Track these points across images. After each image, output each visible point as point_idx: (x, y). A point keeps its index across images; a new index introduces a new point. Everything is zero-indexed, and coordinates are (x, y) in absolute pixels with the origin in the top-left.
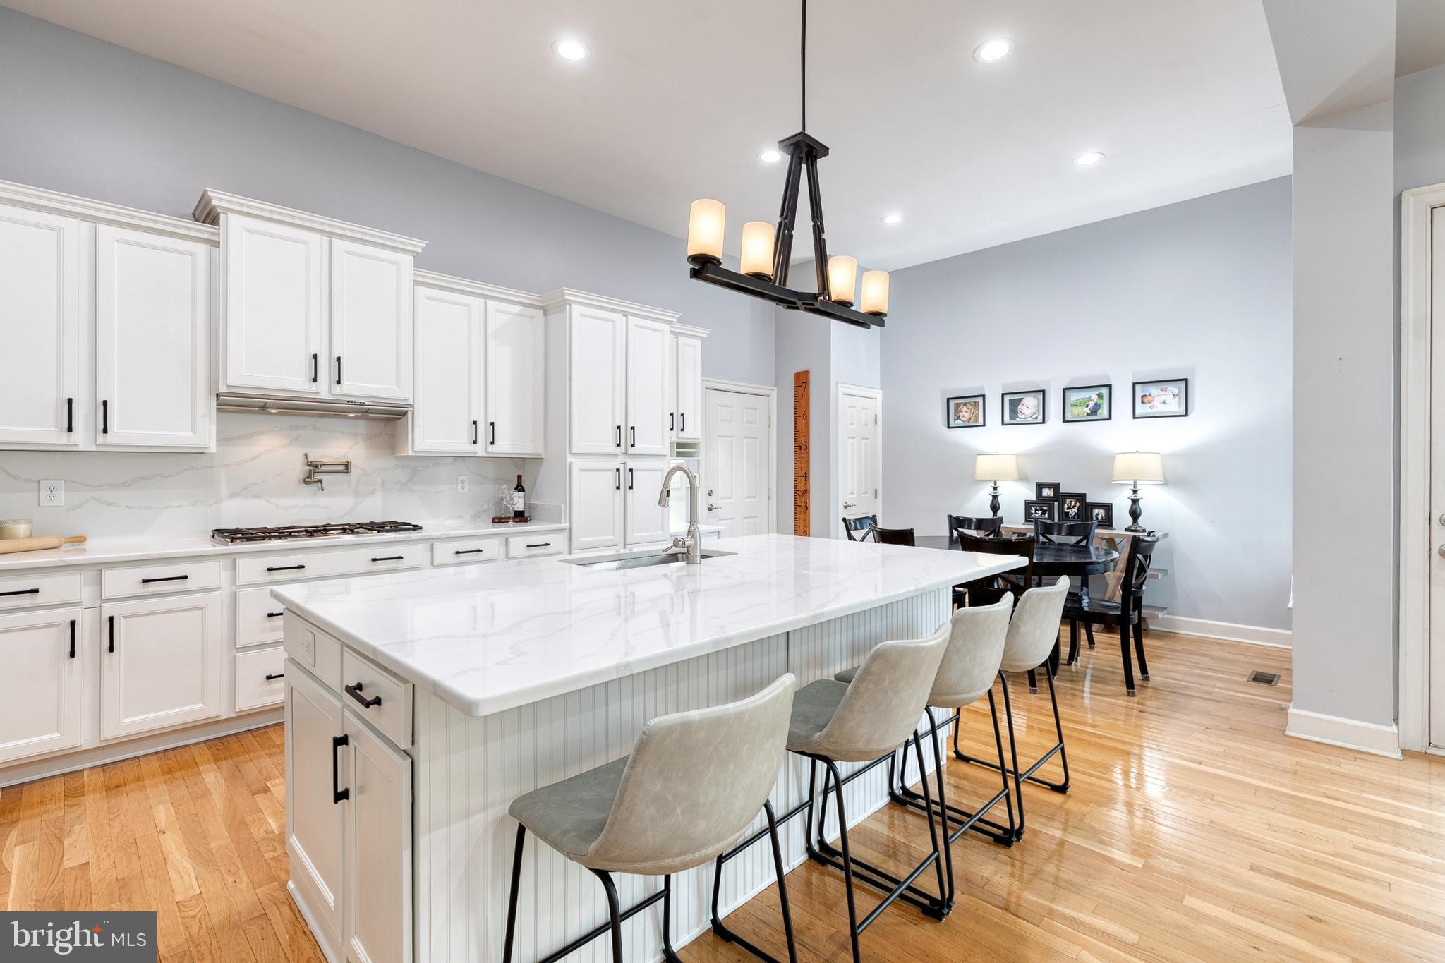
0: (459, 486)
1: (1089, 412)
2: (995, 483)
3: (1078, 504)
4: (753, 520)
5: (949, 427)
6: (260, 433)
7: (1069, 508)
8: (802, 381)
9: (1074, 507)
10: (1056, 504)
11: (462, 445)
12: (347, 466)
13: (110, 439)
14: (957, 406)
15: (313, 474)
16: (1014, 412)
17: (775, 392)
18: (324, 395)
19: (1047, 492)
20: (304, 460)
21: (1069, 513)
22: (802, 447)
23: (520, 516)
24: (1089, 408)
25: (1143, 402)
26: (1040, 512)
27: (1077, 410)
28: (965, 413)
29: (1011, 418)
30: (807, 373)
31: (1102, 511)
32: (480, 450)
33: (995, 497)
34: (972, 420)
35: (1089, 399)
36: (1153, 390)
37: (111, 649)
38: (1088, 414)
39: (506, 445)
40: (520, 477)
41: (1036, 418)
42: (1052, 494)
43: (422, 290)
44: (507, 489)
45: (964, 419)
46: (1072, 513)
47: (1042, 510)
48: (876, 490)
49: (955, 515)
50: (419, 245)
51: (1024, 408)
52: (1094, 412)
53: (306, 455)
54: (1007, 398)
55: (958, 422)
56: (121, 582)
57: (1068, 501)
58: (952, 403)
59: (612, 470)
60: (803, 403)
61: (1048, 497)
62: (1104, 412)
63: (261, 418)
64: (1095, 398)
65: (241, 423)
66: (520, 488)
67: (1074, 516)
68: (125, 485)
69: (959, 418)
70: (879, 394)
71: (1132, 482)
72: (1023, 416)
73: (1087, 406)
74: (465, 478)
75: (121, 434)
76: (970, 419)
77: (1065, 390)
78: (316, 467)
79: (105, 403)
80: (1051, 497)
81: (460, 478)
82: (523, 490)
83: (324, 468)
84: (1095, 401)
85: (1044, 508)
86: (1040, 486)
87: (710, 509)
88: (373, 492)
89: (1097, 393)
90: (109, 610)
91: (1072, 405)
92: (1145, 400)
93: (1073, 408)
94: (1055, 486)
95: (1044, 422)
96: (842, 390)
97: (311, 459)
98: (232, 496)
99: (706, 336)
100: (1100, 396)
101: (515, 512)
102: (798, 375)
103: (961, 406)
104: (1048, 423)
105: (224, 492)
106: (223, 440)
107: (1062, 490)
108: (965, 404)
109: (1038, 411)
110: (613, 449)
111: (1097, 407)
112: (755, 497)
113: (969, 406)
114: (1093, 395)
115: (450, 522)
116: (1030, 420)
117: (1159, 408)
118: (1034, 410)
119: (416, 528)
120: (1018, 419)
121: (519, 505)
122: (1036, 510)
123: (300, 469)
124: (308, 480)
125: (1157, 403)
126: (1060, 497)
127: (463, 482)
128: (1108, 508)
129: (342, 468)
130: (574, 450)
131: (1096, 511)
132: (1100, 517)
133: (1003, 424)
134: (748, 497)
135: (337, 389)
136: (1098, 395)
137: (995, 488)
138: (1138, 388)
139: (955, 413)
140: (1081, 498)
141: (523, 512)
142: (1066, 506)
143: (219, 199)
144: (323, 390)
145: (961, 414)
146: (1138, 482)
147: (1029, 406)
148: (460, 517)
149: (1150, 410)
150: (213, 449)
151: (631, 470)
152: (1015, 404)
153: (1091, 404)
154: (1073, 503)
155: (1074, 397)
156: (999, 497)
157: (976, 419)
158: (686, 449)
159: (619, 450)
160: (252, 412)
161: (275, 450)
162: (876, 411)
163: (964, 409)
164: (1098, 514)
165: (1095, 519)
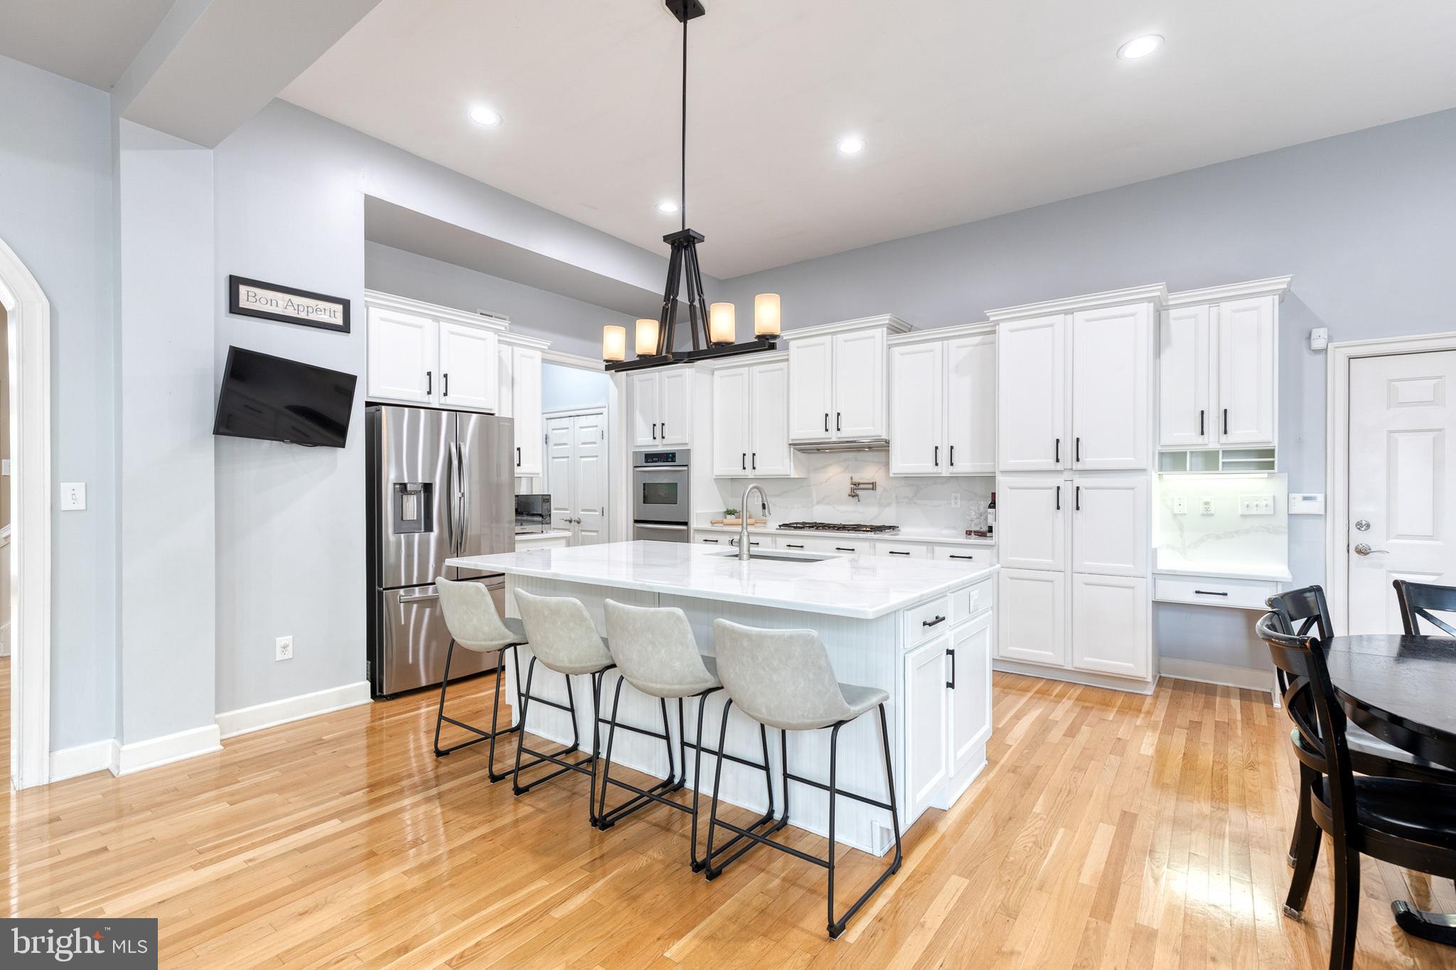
0: (953, 501)
6: (830, 465)
11: (928, 467)
12: (874, 485)
13: (757, 472)
15: (856, 490)
18: (834, 439)
20: (850, 481)
32: (944, 471)
39: (965, 465)
40: (993, 494)
43: (896, 350)
44: (986, 506)
50: (886, 318)
53: (852, 478)
63: (819, 456)
66: (992, 505)
68: (779, 495)
74: (958, 495)
75: (759, 469)
78: (856, 485)
79: (754, 454)
81: (953, 495)
83: (861, 486)
87: (1362, 552)
88: (889, 504)
97: (854, 480)
98: (818, 503)
99: (1285, 289)
105: (815, 502)
106: (804, 470)
110: (1049, 462)
115: (945, 532)
121: (993, 521)
123: (848, 487)
124: (853, 495)
127: (954, 499)
129: (871, 486)
130: (1001, 468)
135: (843, 434)
144: (834, 436)
148: (954, 528)
151: (1076, 488)
158: (1263, 458)
159: (1059, 466)
160: (814, 453)
161: (836, 475)
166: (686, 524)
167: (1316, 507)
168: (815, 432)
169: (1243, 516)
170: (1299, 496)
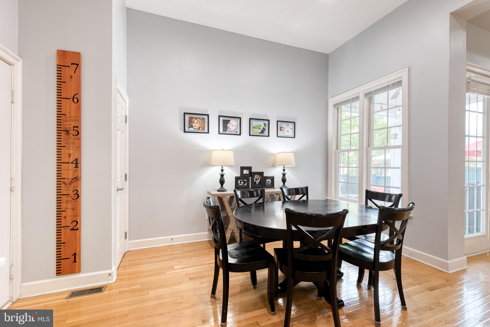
1: (260, 132)
2: (222, 168)
3: (260, 177)
5: (185, 132)
7: (256, 180)
9: (258, 179)
10: (250, 178)
14: (191, 119)
16: (225, 127)
17: (21, 63)
19: (246, 172)
21: (256, 182)
24: (260, 130)
25: (280, 130)
26: (243, 183)
27: (255, 130)
28: (196, 124)
29: (224, 131)
30: (78, 54)
31: (270, 180)
33: (222, 176)
34: (201, 129)
35: (261, 126)
36: (284, 125)
38: (260, 133)
41: (237, 132)
42: (248, 173)
45: (195, 127)
47: (244, 181)
48: (126, 175)
51: (230, 125)
52: (262, 132)
54: (221, 119)
55: (191, 129)
57: (256, 176)
58: (187, 117)
60: (72, 85)
61: (246, 174)
62: (266, 133)
64: (263, 125)
67: (258, 183)
69: (192, 126)
70: (127, 100)
71: (283, 166)
72: (230, 130)
76: (199, 128)
77: (250, 119)
80: (248, 174)
84: (263, 127)
86: (242, 169)
89: (264, 123)
91: (253, 127)
92: (281, 129)
93: (254, 129)
94: (249, 168)
95: (240, 134)
100: (265, 125)
102: (64, 54)
103: (194, 119)
104: (242, 135)
107: (253, 170)
108: (196, 118)
109: (237, 128)
111: (264, 130)
113: (199, 120)
114: (262, 123)
116: (234, 133)
117: (286, 134)
118: (235, 127)
120: (227, 131)
122: (241, 182)
125: (285, 131)
126: (252, 174)
128: (272, 179)
131: (268, 180)
132: (269, 183)
133: (219, 133)
136: (264, 124)
137: (222, 170)
138: (279, 123)
139: (189, 123)
140: (261, 174)
142: (255, 179)
145: (194, 125)
146: (285, 166)
147: (233, 125)
149: (283, 134)
152: (226, 123)
153: (261, 128)
154: (258, 177)
155: (254, 123)
156: (224, 176)
157: (204, 129)
162: (126, 114)
163: (196, 121)
164: (268, 182)
165: (267, 184)
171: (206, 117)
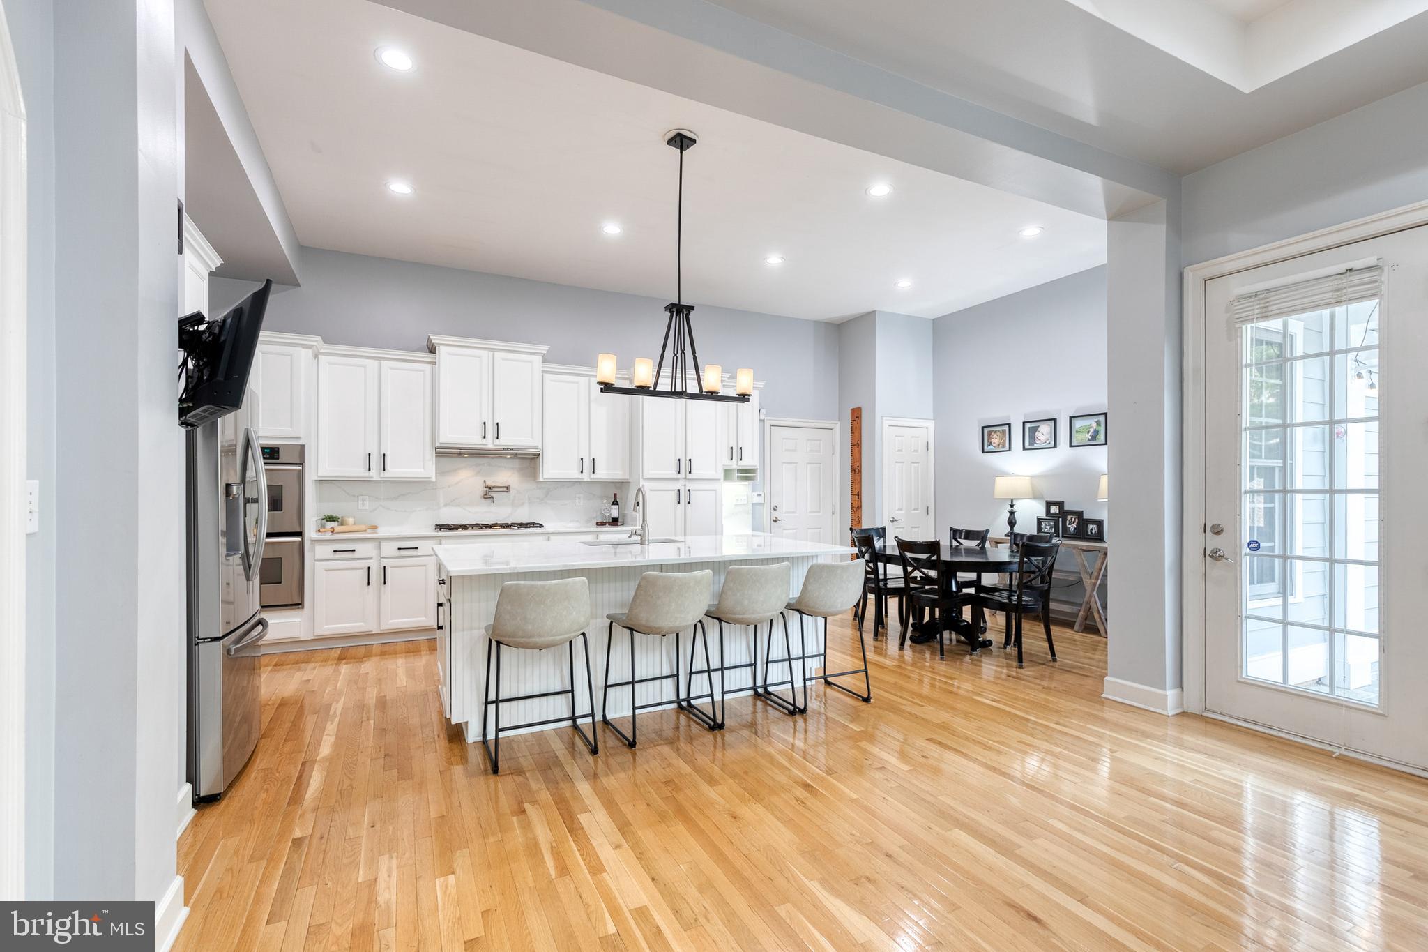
0: (577, 501)
1: (1090, 438)
2: (1012, 502)
3: (1077, 520)
4: (818, 530)
5: (983, 452)
6: (461, 468)
7: (1071, 523)
8: (856, 415)
9: (1074, 522)
10: (1060, 519)
11: (574, 474)
12: (508, 488)
13: (387, 474)
14: (989, 433)
15: (489, 492)
16: (1033, 438)
17: (838, 425)
18: (490, 446)
19: (1054, 509)
20: (483, 484)
21: (1070, 527)
22: (856, 470)
23: (615, 522)
24: (1090, 434)
26: (1048, 527)
27: (1080, 436)
28: (996, 440)
29: (1031, 444)
30: (859, 409)
31: (1095, 526)
32: (586, 477)
33: (1012, 513)
34: (1001, 445)
35: (1090, 426)
37: (385, 583)
38: (1089, 440)
39: (602, 474)
40: (615, 495)
41: (1049, 443)
42: (1058, 511)
43: (547, 376)
44: (607, 503)
45: (994, 445)
46: (1072, 528)
47: (1049, 525)
48: (928, 508)
49: (955, 527)
50: (544, 349)
51: (1040, 434)
52: (1094, 437)
53: (485, 481)
54: (1028, 426)
55: (990, 447)
56: (389, 549)
57: (1069, 517)
58: (986, 431)
59: (674, 490)
60: (856, 434)
61: (1055, 514)
62: (1102, 437)
63: (459, 459)
64: (1094, 425)
65: (448, 463)
66: (615, 503)
67: (1075, 531)
68: (395, 498)
69: (991, 444)
70: (931, 424)
72: (1040, 442)
73: (1088, 433)
74: (581, 495)
75: (393, 471)
76: (999, 445)
77: (1071, 418)
78: (490, 488)
79: (384, 455)
80: (1057, 514)
81: (577, 496)
82: (617, 504)
83: (495, 489)
84: (1094, 427)
85: (1052, 523)
87: (775, 521)
88: (523, 504)
89: (1096, 420)
90: (384, 562)
91: (1077, 432)
93: (1078, 434)
94: (1060, 504)
95: (1055, 446)
96: (886, 422)
97: (488, 483)
98: (446, 505)
99: (762, 386)
100: (1098, 423)
101: (613, 518)
102: (853, 411)
103: (993, 434)
104: (1058, 448)
105: (442, 503)
106: (440, 472)
107: (1066, 508)
108: (995, 432)
109: (1051, 437)
110: (673, 473)
111: (1097, 432)
112: (819, 512)
113: (998, 433)
114: (1092, 422)
115: (571, 525)
116: (1045, 445)
118: (1047, 436)
119: (541, 526)
120: (1035, 445)
121: (615, 514)
122: (1045, 525)
123: (481, 490)
124: (486, 496)
126: (1064, 514)
127: (579, 498)
129: (505, 489)
130: (645, 476)
131: (1091, 526)
132: (1093, 532)
133: (1024, 449)
134: (810, 512)
135: (497, 442)
136: (1096, 422)
137: (1012, 506)
139: (988, 440)
140: (1079, 514)
141: (618, 519)
142: (1068, 522)
143: (436, 339)
144: (490, 443)
145: (992, 441)
147: (1044, 431)
148: (577, 521)
150: (434, 479)
151: (689, 490)
152: (1034, 430)
153: (1092, 430)
154: (1073, 519)
155: (1078, 424)
156: (1015, 514)
157: (1004, 446)
158: (746, 474)
159: (679, 476)
160: (455, 457)
161: (468, 479)
162: (928, 439)
163: (995, 436)
164: (1092, 529)
165: (1089, 533)
166: (299, 534)
167: (760, 500)
168: (472, 438)
169: (736, 505)
170: (755, 494)
171: (1006, 428)
